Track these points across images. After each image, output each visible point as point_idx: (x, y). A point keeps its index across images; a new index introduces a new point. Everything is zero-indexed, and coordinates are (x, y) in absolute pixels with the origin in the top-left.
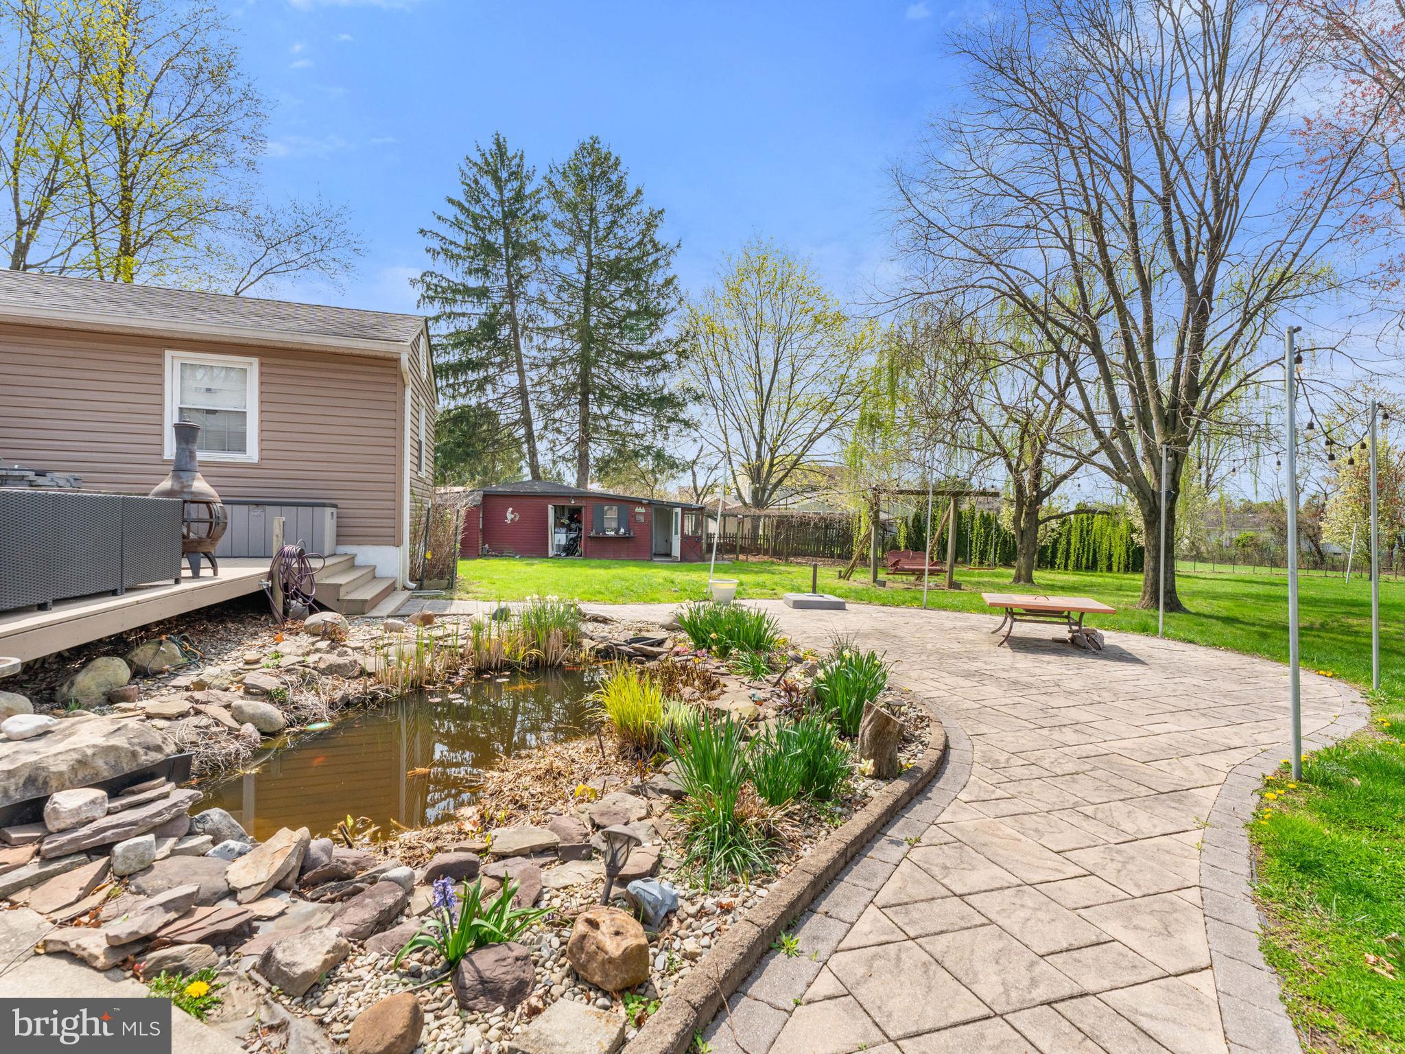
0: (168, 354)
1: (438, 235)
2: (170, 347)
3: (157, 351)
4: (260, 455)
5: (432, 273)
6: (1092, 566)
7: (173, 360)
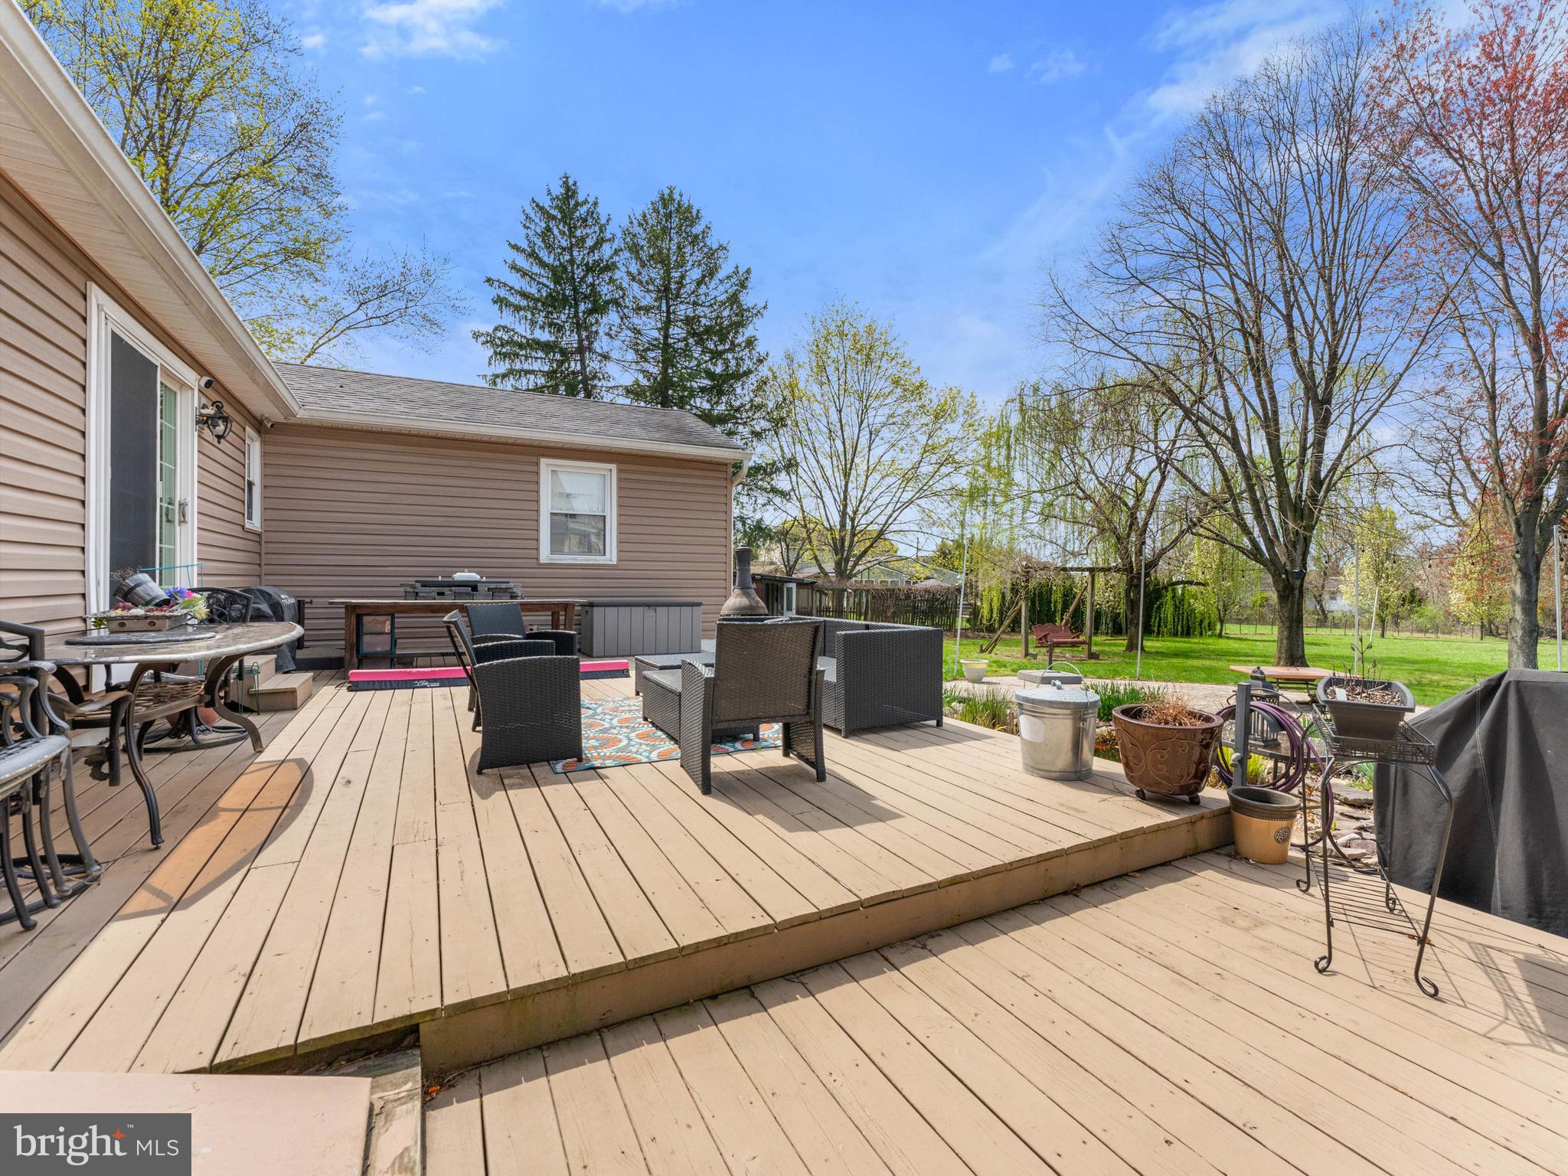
0: (543, 461)
1: (505, 284)
2: (544, 456)
3: (533, 459)
4: (618, 556)
5: (504, 327)
6: (1187, 633)
7: (546, 465)
